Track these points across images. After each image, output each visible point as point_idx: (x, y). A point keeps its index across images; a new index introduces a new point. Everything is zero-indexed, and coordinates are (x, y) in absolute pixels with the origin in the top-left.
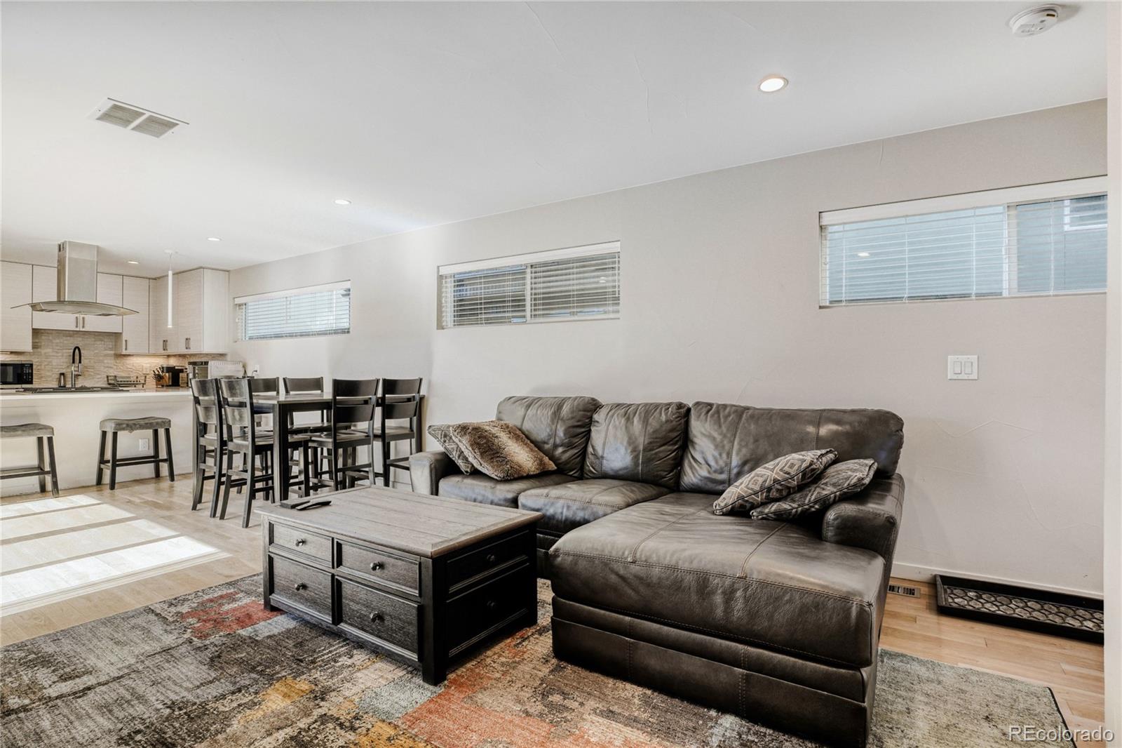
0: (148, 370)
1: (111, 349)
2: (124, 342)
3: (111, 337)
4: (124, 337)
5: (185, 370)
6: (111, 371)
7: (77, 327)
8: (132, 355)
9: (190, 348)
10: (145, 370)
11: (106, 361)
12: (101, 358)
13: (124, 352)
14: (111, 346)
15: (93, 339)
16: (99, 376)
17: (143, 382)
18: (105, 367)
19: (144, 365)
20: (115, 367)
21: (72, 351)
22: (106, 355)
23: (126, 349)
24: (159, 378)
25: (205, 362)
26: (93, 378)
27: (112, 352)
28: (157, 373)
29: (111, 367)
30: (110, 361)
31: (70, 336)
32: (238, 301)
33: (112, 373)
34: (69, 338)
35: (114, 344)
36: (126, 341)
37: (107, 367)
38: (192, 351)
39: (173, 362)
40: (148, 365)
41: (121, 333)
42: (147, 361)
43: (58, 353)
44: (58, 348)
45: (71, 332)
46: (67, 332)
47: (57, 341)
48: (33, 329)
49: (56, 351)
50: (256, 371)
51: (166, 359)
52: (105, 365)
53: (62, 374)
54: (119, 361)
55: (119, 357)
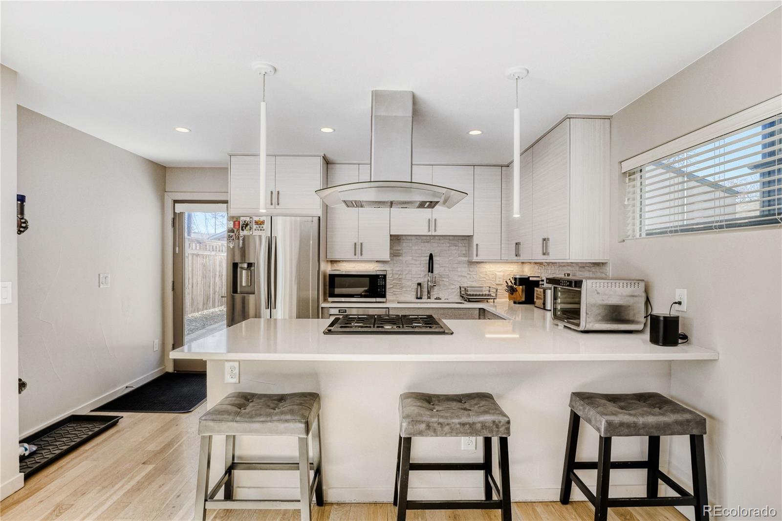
0: (501, 280)
1: (465, 255)
2: (475, 247)
3: (465, 241)
4: (475, 241)
5: (541, 283)
6: (464, 280)
7: (429, 231)
8: (486, 262)
9: (548, 254)
10: (497, 280)
11: (459, 270)
12: (455, 266)
13: (475, 259)
14: (464, 252)
15: (448, 245)
16: (453, 287)
17: (494, 295)
18: (459, 276)
19: (498, 273)
20: (468, 276)
21: (428, 258)
22: (460, 262)
23: (477, 255)
24: (512, 290)
25: (576, 282)
26: (448, 289)
27: (466, 259)
28: (510, 284)
29: (464, 276)
30: (464, 269)
31: (428, 242)
32: (627, 166)
33: (466, 283)
34: (426, 244)
35: (467, 249)
36: (477, 245)
37: (462, 276)
38: (551, 258)
39: (528, 272)
40: (502, 274)
41: (472, 236)
42: (501, 269)
43: (416, 260)
44: (417, 255)
45: (428, 238)
46: (425, 238)
47: (416, 248)
48: (391, 236)
49: (414, 258)
50: (680, 303)
51: (520, 266)
52: (459, 274)
53: (419, 284)
54: (471, 269)
55: (471, 265)
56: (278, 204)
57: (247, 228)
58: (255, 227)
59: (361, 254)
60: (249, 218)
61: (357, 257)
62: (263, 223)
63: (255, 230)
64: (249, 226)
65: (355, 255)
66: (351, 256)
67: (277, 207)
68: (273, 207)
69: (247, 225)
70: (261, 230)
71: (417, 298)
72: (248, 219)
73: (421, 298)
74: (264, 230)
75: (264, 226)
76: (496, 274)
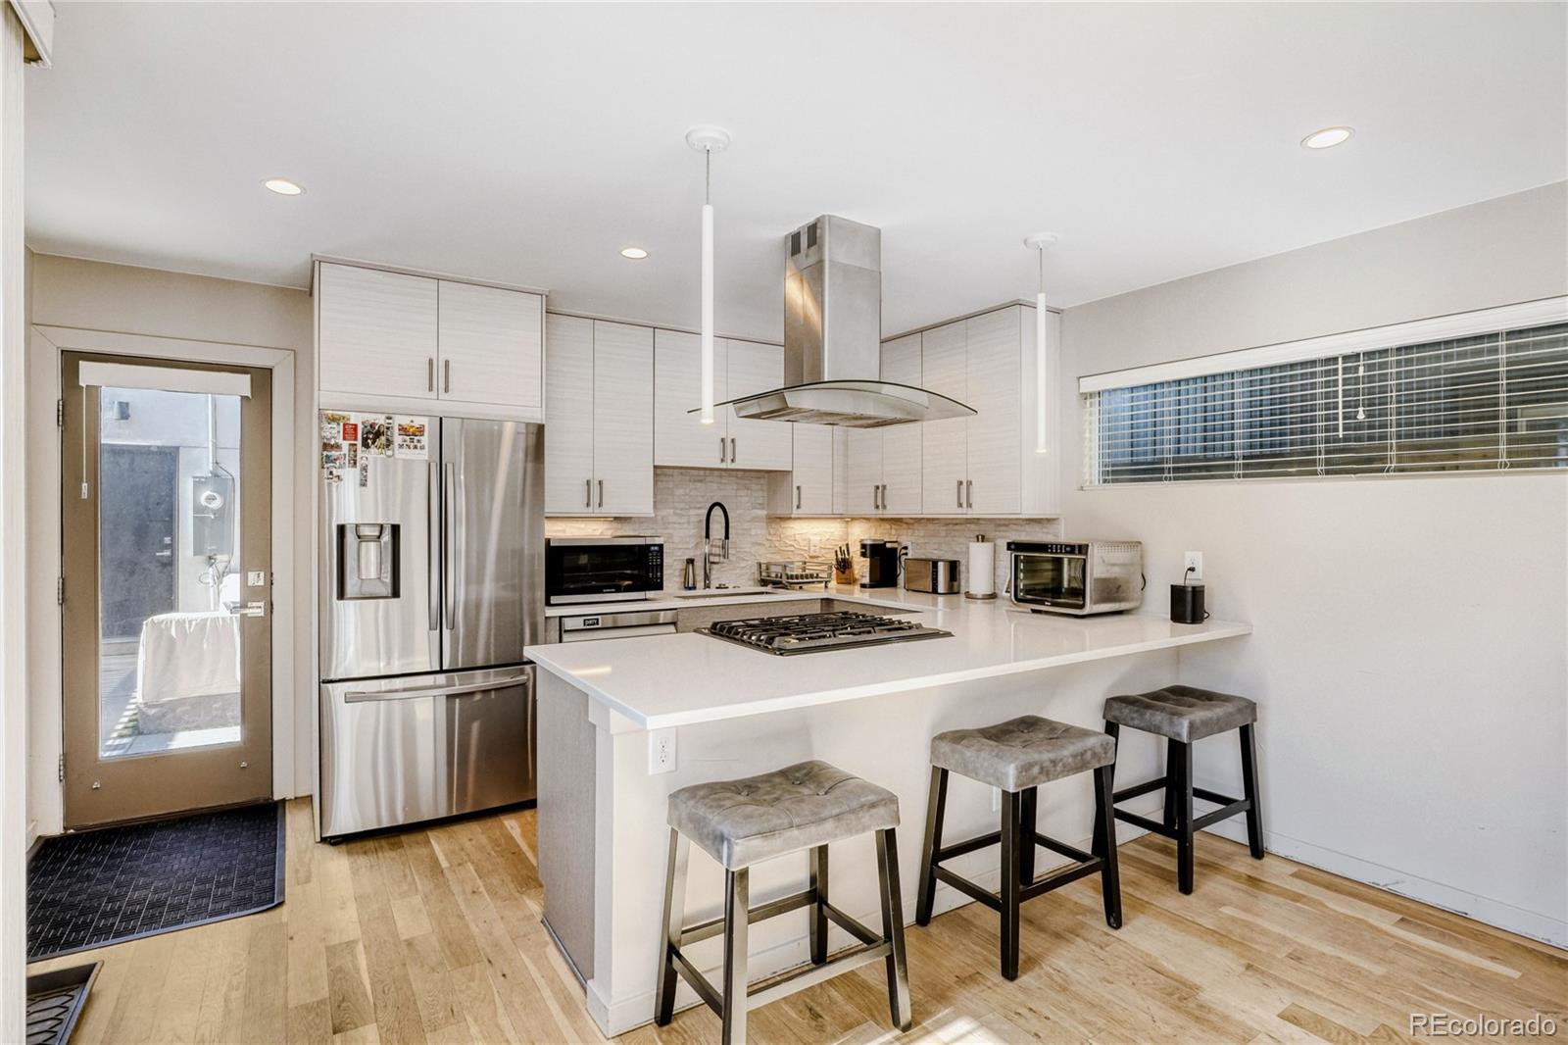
1: (761, 506)
2: (795, 491)
3: (762, 481)
4: (796, 480)
5: (904, 551)
6: (762, 550)
7: (722, 460)
9: (971, 505)
10: (812, 548)
11: (753, 533)
12: (746, 525)
13: (795, 513)
14: (761, 501)
15: (735, 487)
16: (743, 565)
18: (752, 544)
19: (812, 538)
20: (767, 544)
21: (705, 512)
22: (755, 519)
23: (797, 505)
24: (844, 566)
25: (1080, 546)
26: (737, 568)
27: (764, 513)
28: (840, 555)
29: (760, 544)
30: (759, 531)
31: (701, 481)
34: (699, 485)
35: (768, 493)
36: (798, 488)
37: (756, 544)
38: (971, 514)
41: (788, 473)
42: (816, 531)
43: (681, 516)
44: (682, 506)
45: (702, 472)
46: (695, 472)
47: (681, 491)
48: (655, 467)
49: (678, 511)
50: (1192, 569)
51: (844, 525)
52: (753, 540)
53: (691, 561)
54: (772, 531)
55: (771, 523)
56: (446, 390)
57: (378, 443)
58: (398, 439)
59: (600, 505)
60: (383, 417)
61: (590, 509)
62: (421, 431)
63: (401, 446)
64: (383, 438)
65: (588, 505)
66: (579, 508)
67: (443, 395)
68: (433, 394)
69: (378, 434)
70: (416, 447)
71: (690, 589)
72: (380, 420)
73: (694, 588)
74: (422, 448)
75: (425, 440)
76: (810, 540)
